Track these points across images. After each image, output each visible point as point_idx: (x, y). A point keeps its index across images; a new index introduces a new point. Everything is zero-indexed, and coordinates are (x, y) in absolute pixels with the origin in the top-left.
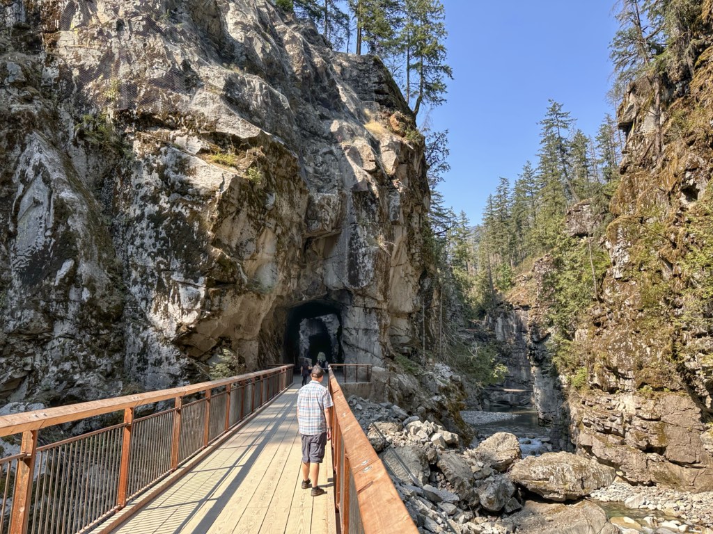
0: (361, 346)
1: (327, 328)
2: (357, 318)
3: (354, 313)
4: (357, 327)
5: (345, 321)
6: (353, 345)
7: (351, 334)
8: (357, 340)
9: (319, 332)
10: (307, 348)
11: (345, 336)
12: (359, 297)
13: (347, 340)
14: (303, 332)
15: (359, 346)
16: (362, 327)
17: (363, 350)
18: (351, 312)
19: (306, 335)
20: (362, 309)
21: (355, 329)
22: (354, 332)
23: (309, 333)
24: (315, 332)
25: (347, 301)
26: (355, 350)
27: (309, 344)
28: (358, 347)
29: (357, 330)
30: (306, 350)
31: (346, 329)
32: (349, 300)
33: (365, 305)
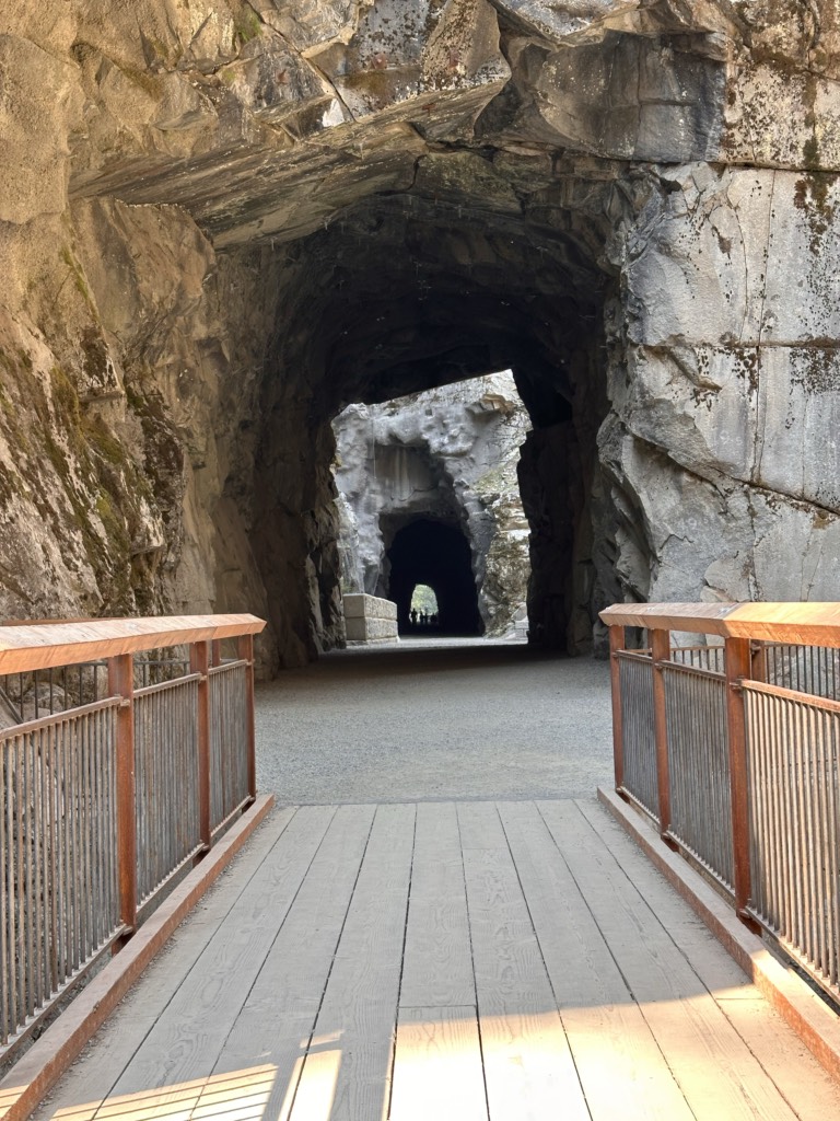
0: (782, 471)
1: (449, 479)
2: (744, 260)
3: (722, 218)
4: (748, 333)
5: (650, 290)
6: (722, 469)
7: (703, 389)
8: (750, 429)
9: (418, 496)
10: (375, 559)
11: (650, 405)
12: (766, 78)
13: (673, 437)
14: (354, 498)
15: (770, 475)
16: (789, 330)
17: (802, 501)
18: (702, 212)
19: (369, 509)
20: (786, 186)
21: (731, 345)
22: (722, 370)
23: (379, 501)
24: (405, 495)
25: (666, 131)
26: (738, 503)
27: (380, 545)
28: (756, 485)
29: (748, 357)
30: (369, 569)
31: (662, 352)
32: (681, 119)
33: (811, 149)
